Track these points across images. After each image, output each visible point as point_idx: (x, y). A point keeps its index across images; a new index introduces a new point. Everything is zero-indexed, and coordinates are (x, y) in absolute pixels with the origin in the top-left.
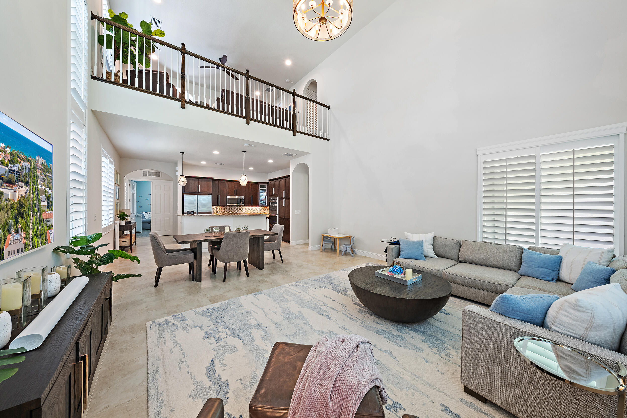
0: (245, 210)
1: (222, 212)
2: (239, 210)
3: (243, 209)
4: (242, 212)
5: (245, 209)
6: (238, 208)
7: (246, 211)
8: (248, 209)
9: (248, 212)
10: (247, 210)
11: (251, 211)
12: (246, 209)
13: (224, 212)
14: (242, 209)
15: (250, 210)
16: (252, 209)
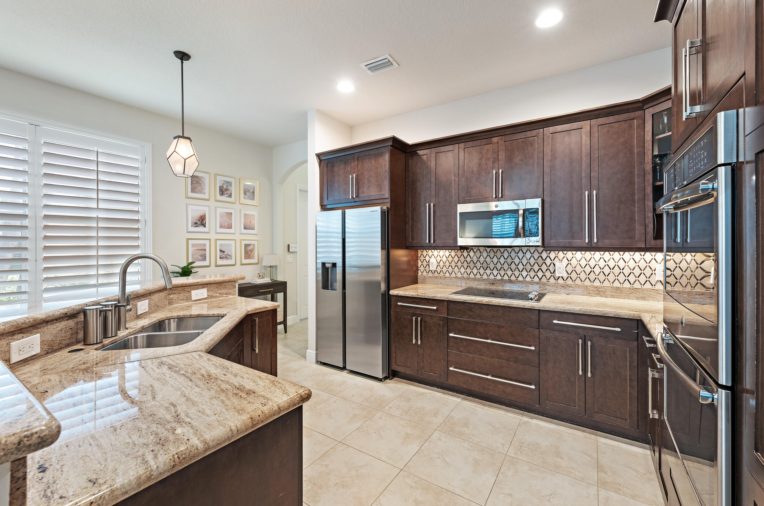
0: (570, 269)
1: (462, 270)
2: (536, 267)
3: (557, 262)
4: (548, 274)
5: (565, 262)
6: (528, 255)
7: (574, 276)
8: (583, 263)
9: (583, 276)
10: (579, 269)
11: (602, 277)
12: (574, 262)
13: (469, 270)
14: (548, 261)
15: (597, 270)
16: (612, 264)
